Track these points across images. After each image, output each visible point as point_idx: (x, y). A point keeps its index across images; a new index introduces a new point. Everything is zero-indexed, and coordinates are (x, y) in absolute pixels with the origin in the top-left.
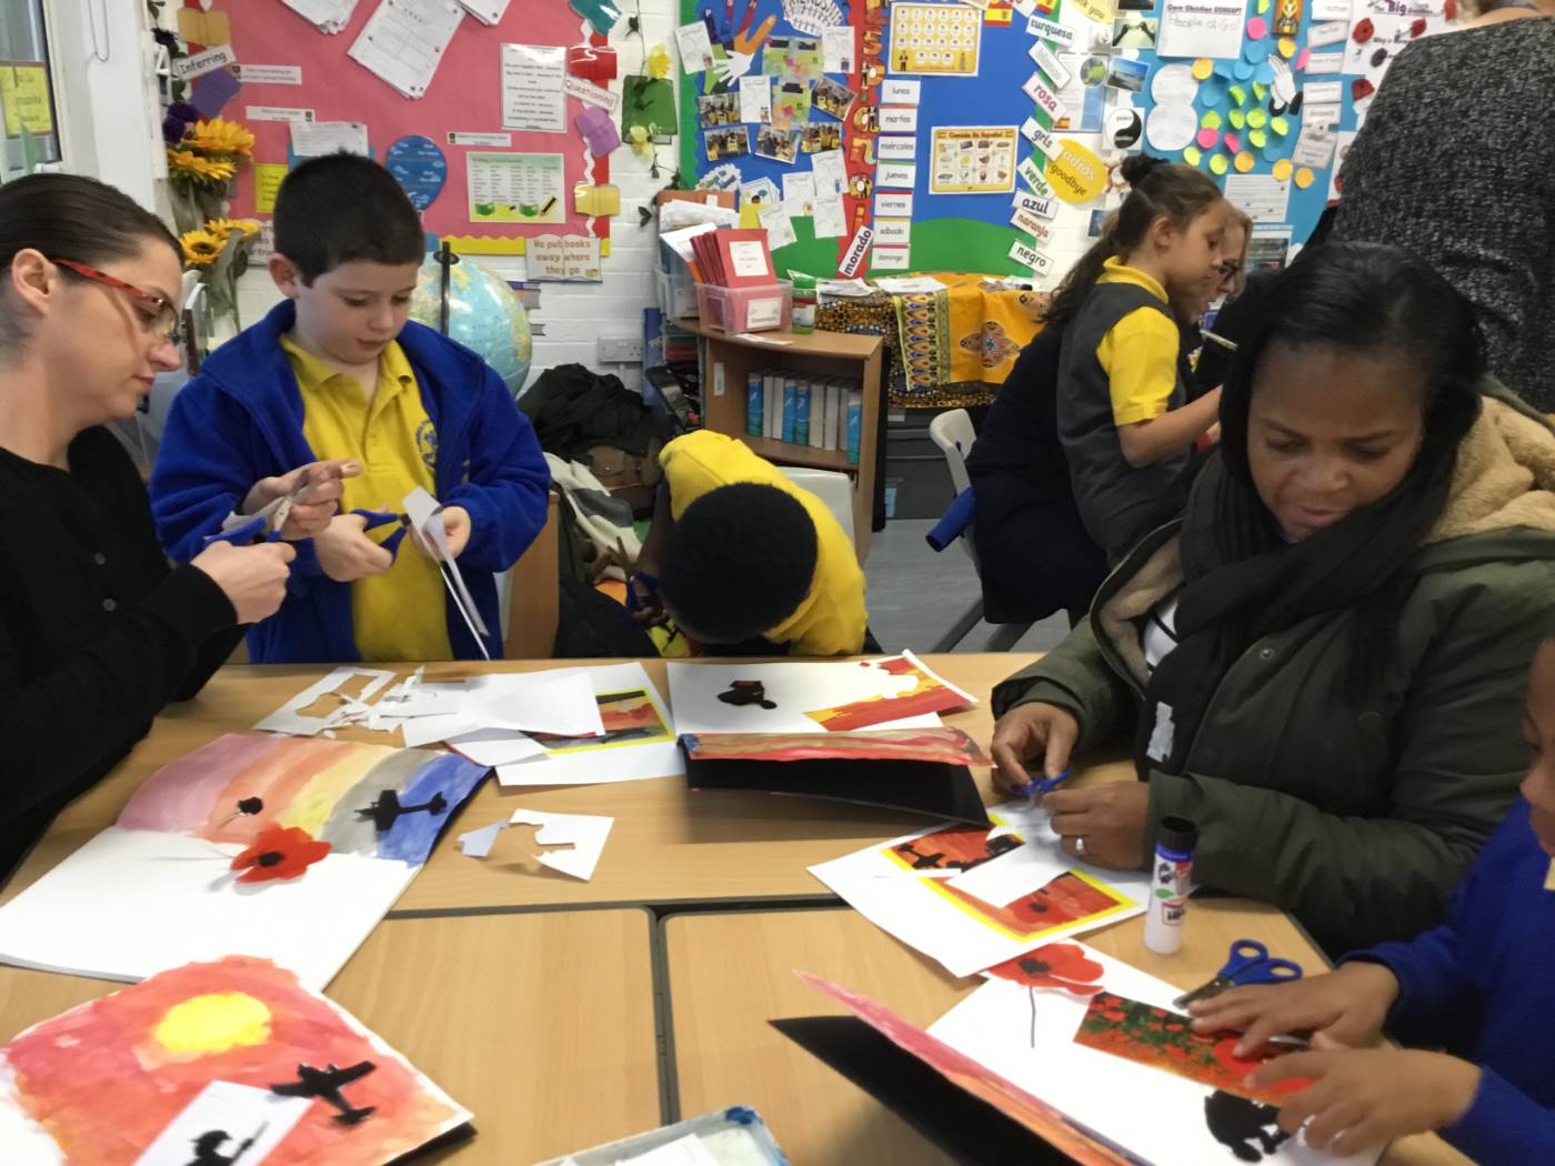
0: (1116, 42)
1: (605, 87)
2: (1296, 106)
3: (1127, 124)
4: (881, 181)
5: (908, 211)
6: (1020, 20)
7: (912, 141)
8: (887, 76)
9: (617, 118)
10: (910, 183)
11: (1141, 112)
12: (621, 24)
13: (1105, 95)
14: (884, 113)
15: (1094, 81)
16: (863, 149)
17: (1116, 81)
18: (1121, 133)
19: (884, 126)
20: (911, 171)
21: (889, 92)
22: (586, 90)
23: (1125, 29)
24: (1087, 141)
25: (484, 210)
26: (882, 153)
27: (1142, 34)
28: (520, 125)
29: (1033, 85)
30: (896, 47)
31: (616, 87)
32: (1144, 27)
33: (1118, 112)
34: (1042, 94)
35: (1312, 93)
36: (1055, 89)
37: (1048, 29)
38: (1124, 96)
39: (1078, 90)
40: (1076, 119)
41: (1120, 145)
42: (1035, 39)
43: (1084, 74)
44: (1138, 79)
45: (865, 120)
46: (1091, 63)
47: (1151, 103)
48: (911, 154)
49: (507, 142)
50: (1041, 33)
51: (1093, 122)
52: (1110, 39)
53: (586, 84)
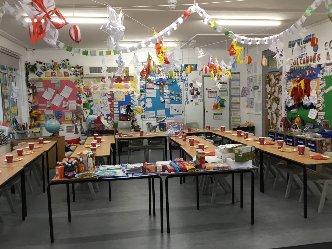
0: (141, 96)
1: (81, 104)
2: (164, 102)
3: (144, 105)
4: (115, 113)
5: (118, 116)
6: (129, 94)
7: (118, 108)
8: (114, 101)
9: (82, 108)
10: (118, 113)
11: (145, 103)
12: (82, 97)
13: (141, 102)
14: (114, 105)
15: (139, 100)
16: (112, 109)
17: (141, 100)
18: (143, 106)
19: (114, 107)
20: (118, 111)
21: (114, 103)
22: (78, 105)
23: (142, 95)
24: (139, 107)
25: (67, 118)
26: (114, 110)
27: (144, 95)
28: (71, 109)
29: (132, 101)
30: (115, 98)
31: (82, 104)
32: (144, 94)
33: (142, 103)
34: (133, 102)
35: (166, 100)
36: (134, 102)
37: (133, 95)
38: (143, 102)
39: (137, 102)
40: (138, 105)
41: (143, 107)
42: (131, 96)
43: (138, 100)
44: (144, 100)
45: (112, 106)
46: (139, 98)
47: (146, 103)
48: (118, 109)
49: (69, 111)
50: (132, 96)
51: (140, 105)
52: (140, 96)
53: (78, 104)
